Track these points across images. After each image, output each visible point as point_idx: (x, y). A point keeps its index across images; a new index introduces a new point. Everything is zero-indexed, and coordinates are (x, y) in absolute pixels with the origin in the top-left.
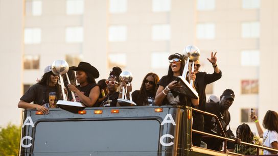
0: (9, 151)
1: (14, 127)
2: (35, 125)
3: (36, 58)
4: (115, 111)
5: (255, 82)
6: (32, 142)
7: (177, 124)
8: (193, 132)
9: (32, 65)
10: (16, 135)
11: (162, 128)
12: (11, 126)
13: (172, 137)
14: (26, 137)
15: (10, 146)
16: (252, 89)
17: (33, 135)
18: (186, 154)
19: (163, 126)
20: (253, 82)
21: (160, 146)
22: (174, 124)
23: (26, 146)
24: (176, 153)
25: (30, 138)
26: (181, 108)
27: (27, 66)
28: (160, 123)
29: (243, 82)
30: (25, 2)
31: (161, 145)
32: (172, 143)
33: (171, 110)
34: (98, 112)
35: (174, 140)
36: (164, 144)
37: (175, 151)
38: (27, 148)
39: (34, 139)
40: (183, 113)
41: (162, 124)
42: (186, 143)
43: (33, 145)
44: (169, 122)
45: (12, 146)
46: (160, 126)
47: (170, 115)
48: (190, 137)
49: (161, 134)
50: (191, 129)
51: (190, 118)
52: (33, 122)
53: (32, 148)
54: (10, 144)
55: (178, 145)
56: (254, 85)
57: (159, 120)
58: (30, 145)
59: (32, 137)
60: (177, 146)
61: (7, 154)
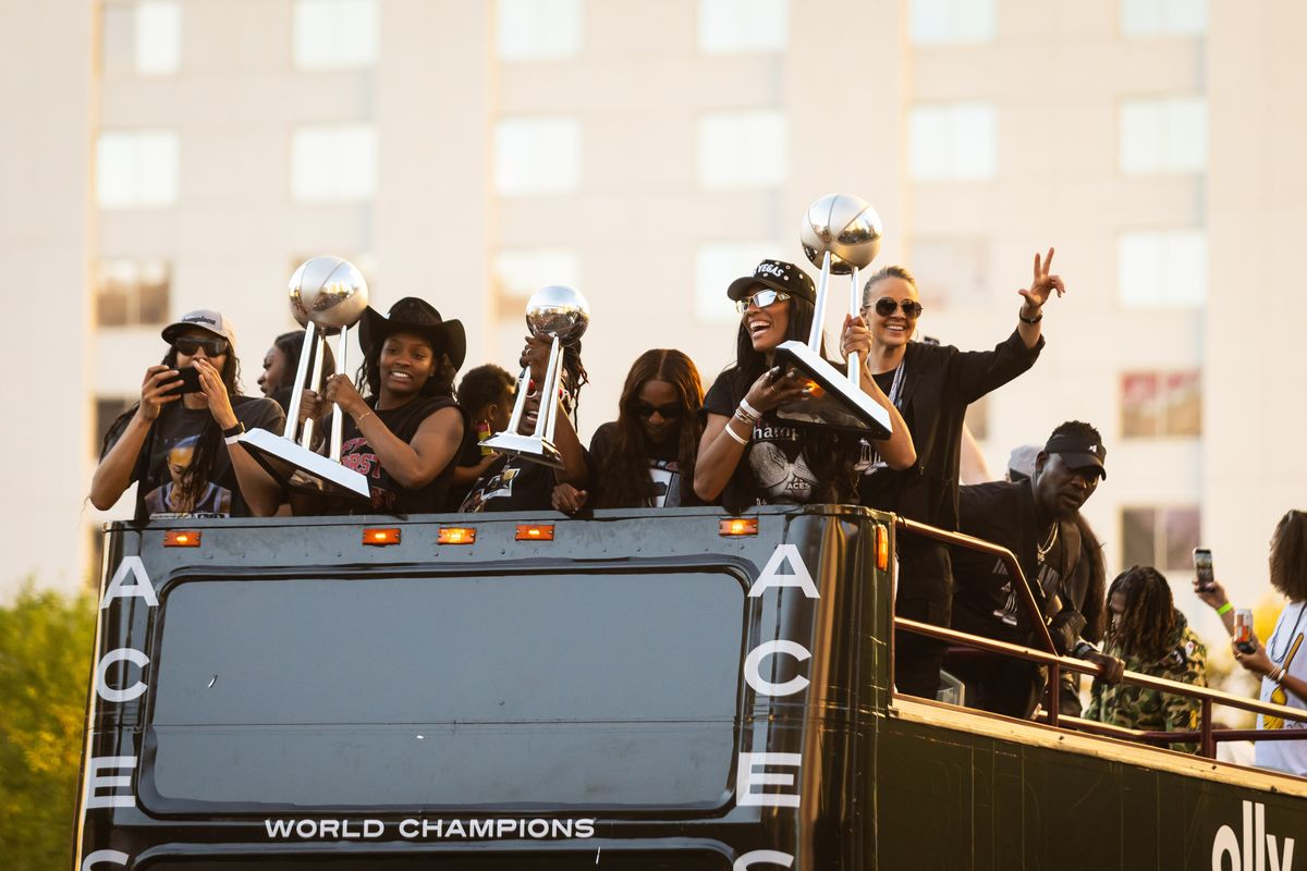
0: (27, 712)
1: (48, 600)
2: (163, 596)
3: (154, 275)
4: (534, 533)
5: (1186, 381)
6: (150, 675)
7: (824, 591)
8: (900, 628)
9: (133, 306)
10: (58, 638)
11: (752, 611)
12: (35, 596)
13: (801, 653)
14: (121, 654)
15: (32, 692)
16: (1172, 412)
17: (152, 645)
18: (868, 731)
19: (759, 600)
20: (1176, 381)
21: (747, 695)
22: (811, 592)
23: (118, 696)
24: (822, 729)
25: (139, 659)
26: (843, 517)
27: (111, 313)
28: (746, 590)
29: (1129, 382)
30: (102, 8)
31: (751, 692)
32: (799, 684)
33: (797, 525)
34: (456, 535)
35: (812, 669)
36: (764, 688)
37: (816, 717)
38: (123, 704)
39: (156, 661)
40: (852, 541)
41: (755, 592)
42: (866, 680)
43: (154, 688)
44: (788, 581)
45: (42, 688)
46: (747, 600)
47: (791, 552)
48: (884, 651)
49: (748, 642)
50: (889, 619)
51: (884, 562)
52: (154, 582)
53: (146, 705)
54: (32, 678)
55: (830, 691)
56: (1179, 396)
57: (741, 571)
58: (137, 690)
59: (146, 652)
60: (823, 694)
61: (19, 726)
